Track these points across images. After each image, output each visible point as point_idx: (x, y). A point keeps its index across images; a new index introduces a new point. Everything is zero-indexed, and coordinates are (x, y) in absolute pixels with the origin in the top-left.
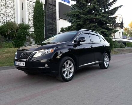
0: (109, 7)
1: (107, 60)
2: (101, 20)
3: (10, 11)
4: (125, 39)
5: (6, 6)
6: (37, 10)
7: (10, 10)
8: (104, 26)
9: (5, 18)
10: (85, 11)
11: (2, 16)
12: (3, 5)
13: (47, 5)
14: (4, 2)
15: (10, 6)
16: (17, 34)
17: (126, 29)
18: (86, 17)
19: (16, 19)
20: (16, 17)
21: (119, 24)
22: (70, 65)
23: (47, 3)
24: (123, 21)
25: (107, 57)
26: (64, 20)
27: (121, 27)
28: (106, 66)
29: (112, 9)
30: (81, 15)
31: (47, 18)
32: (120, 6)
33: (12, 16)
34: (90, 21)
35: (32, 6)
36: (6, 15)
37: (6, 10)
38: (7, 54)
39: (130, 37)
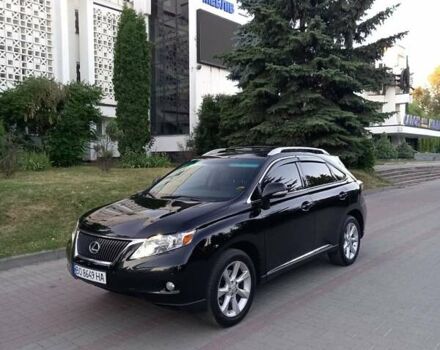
0: (362, 35)
1: (353, 236)
2: (334, 82)
3: (37, 40)
4: (414, 126)
5: (23, 23)
6: (127, 42)
7: (36, 35)
8: (347, 100)
9: (18, 64)
10: (285, 50)
11: (10, 57)
12: (12, 18)
13: (158, 18)
14: (16, 8)
15: (35, 21)
16: (59, 118)
17: (419, 93)
18: (287, 71)
19: (54, 65)
20: (55, 58)
21: (394, 76)
22: (240, 273)
23: (159, 11)
24: (408, 68)
25: (354, 227)
26: (215, 70)
27: (401, 87)
28: (350, 256)
29: (374, 44)
30: (269, 66)
31: (157, 62)
32: (399, 36)
33: (43, 55)
34: (300, 85)
35: (109, 21)
36: (24, 51)
37: (23, 37)
38: (36, 204)
39: (431, 120)
